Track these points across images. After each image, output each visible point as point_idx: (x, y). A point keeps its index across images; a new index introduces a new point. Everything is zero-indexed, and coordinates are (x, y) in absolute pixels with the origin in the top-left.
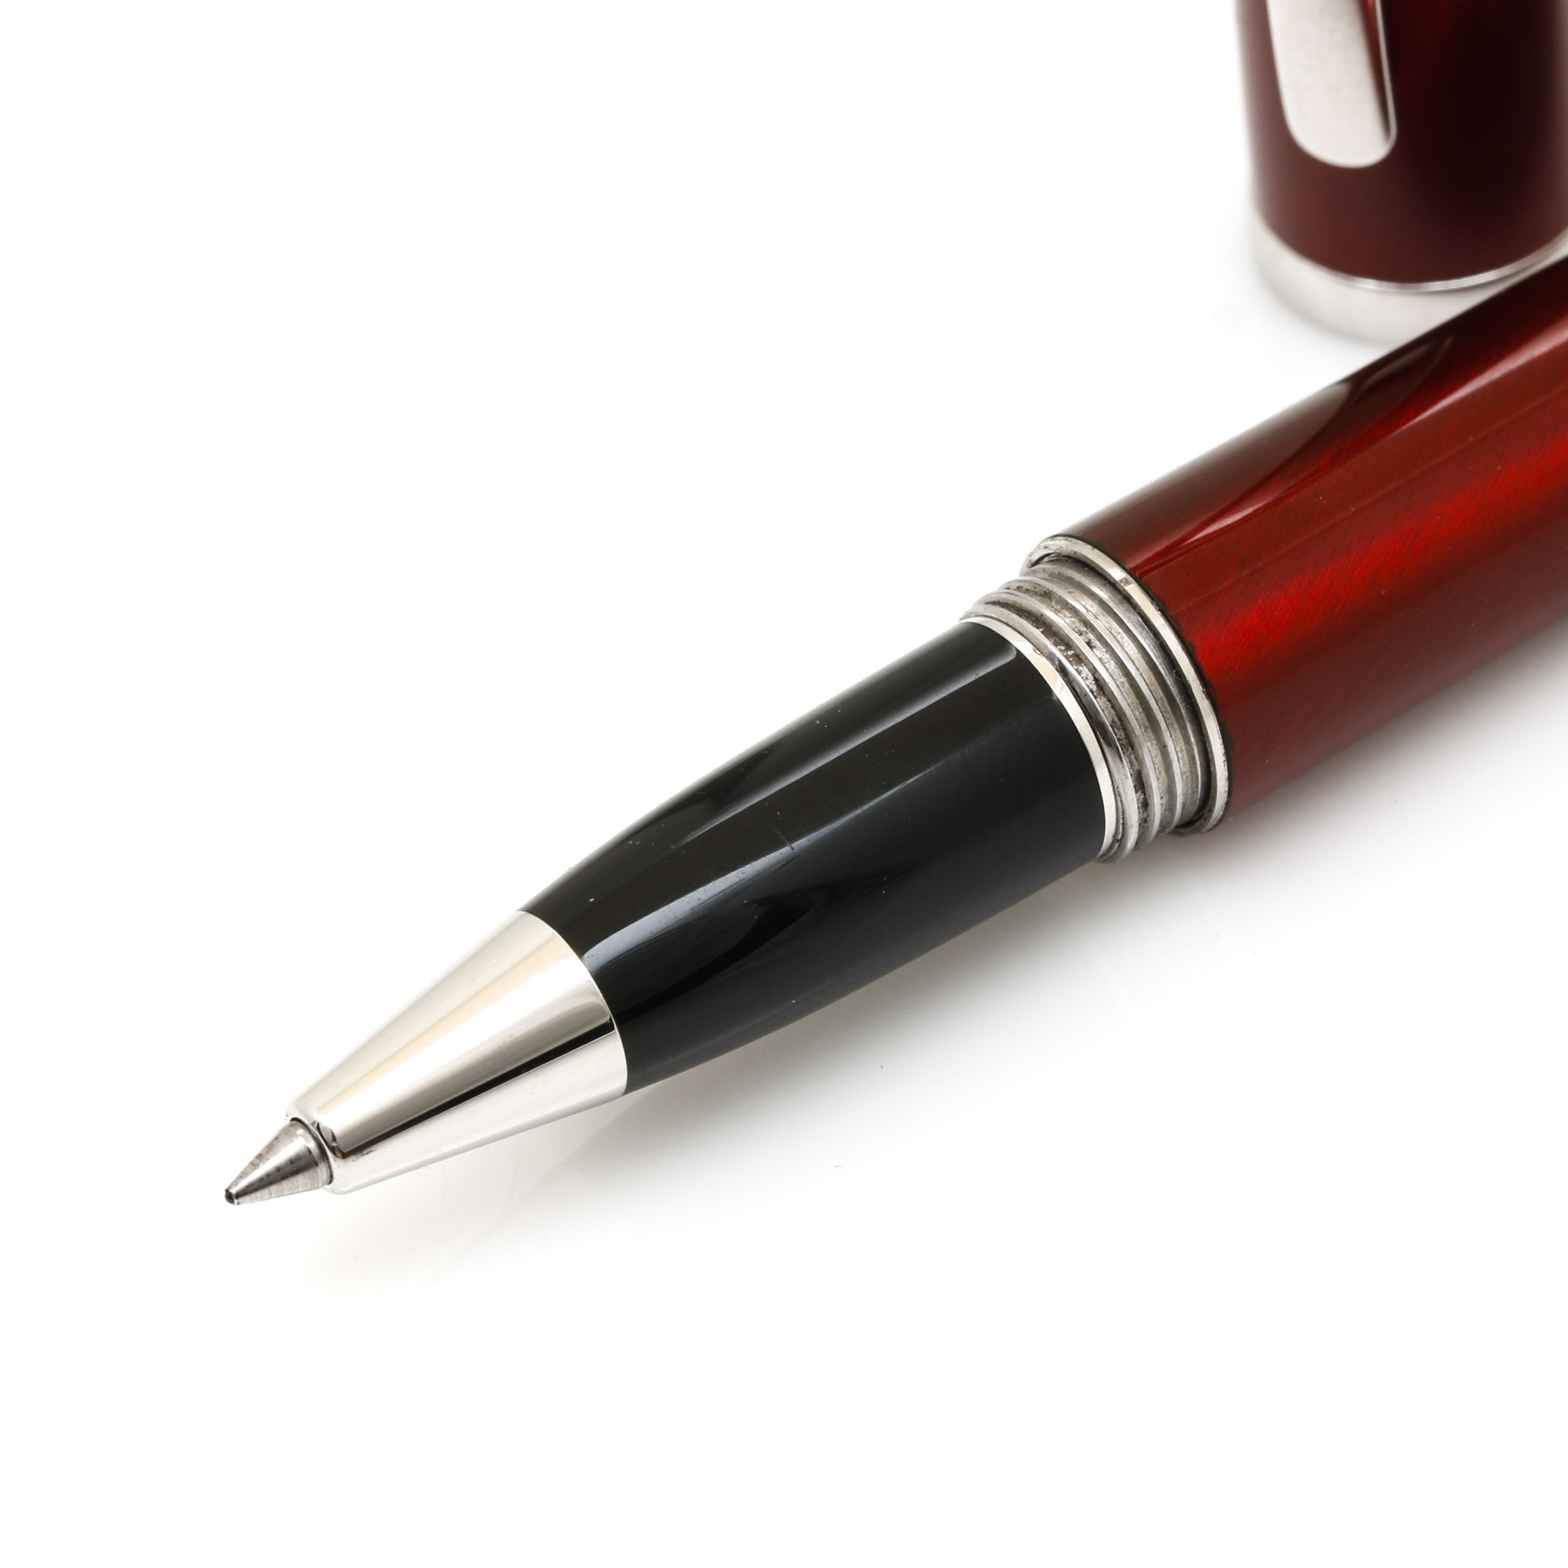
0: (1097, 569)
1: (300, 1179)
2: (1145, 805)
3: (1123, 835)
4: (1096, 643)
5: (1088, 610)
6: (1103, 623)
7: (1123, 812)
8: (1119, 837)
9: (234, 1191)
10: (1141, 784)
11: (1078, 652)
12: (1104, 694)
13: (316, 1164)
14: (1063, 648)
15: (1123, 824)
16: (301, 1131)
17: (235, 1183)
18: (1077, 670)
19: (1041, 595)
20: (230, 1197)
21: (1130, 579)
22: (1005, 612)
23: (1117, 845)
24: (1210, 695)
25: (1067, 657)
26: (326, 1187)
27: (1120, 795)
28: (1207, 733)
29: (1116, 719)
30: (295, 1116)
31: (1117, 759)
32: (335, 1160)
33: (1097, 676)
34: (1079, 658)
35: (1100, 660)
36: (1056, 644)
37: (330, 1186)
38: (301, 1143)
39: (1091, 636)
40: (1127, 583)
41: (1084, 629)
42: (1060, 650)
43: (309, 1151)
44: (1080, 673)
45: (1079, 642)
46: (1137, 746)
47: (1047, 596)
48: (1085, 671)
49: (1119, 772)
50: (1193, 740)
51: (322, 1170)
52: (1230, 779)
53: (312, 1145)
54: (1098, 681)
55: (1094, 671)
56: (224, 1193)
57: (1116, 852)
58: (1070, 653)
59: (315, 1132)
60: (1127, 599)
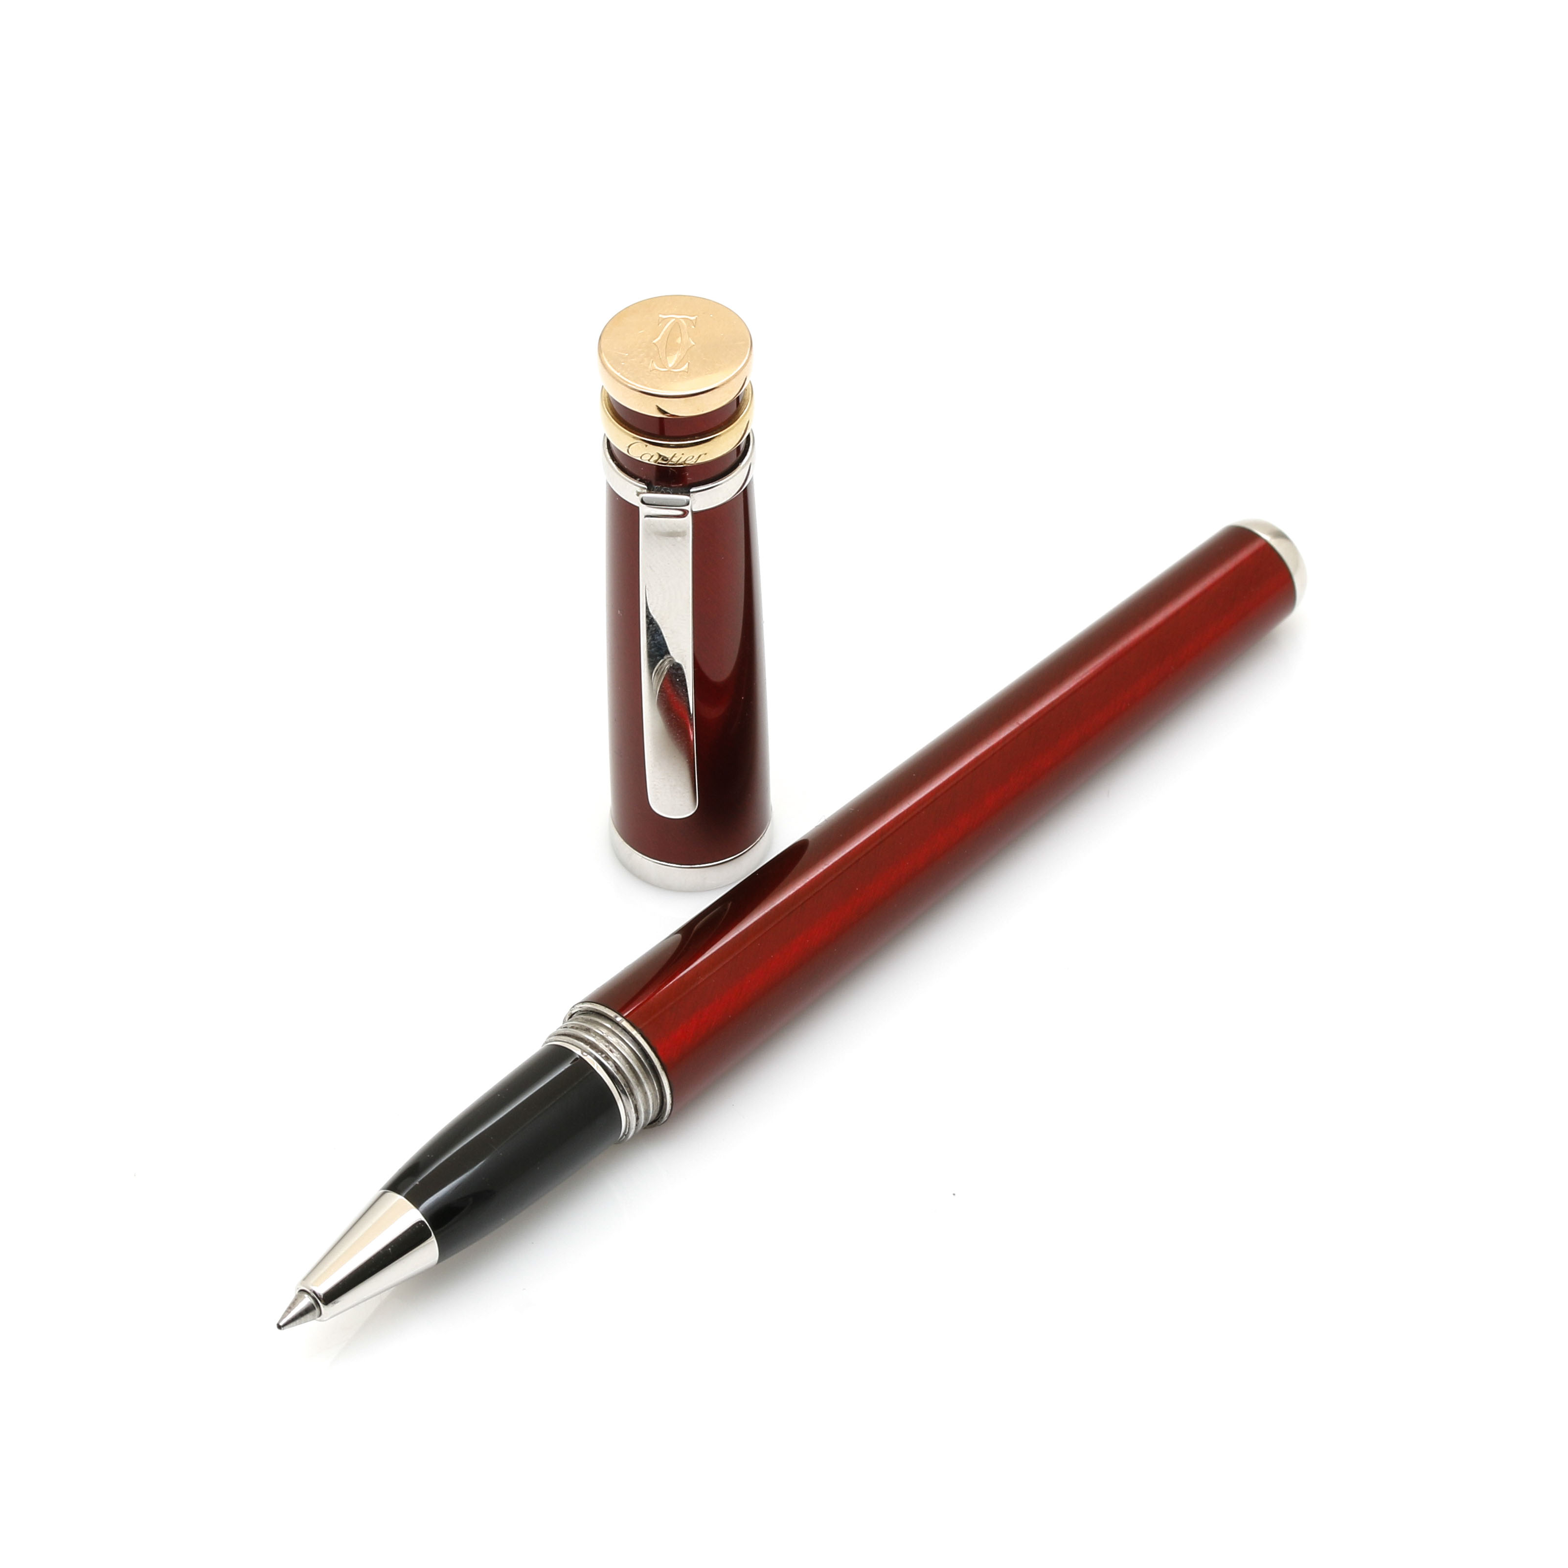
0: (606, 1015)
1: (308, 1316)
2: (637, 1119)
3: (628, 1133)
4: (614, 1050)
5: (603, 1033)
6: (613, 1039)
7: (629, 1123)
8: (626, 1133)
9: (281, 1324)
10: (637, 1110)
11: (607, 1055)
12: (620, 1073)
13: (314, 1308)
14: (600, 1054)
15: (629, 1128)
16: (306, 1296)
17: (280, 1321)
18: (608, 1063)
19: (584, 1030)
20: (279, 1327)
21: (617, 1015)
22: (572, 1039)
23: (624, 1137)
24: (664, 1068)
25: (602, 1057)
26: (319, 1319)
27: (628, 1116)
28: (663, 1086)
29: (626, 1083)
30: (300, 1289)
31: (627, 1099)
32: (324, 1307)
33: (616, 1065)
34: (608, 1058)
35: (617, 1057)
36: (597, 1052)
37: (320, 1318)
38: (307, 1301)
39: (611, 1047)
40: (616, 1017)
41: (607, 1044)
42: (600, 1055)
43: (312, 1304)
44: (609, 1064)
45: (606, 1050)
46: (635, 1094)
47: (588, 1030)
48: (610, 1062)
49: (628, 1106)
50: (657, 1089)
51: (317, 1310)
52: (672, 1104)
53: (312, 1302)
54: (617, 1067)
55: (614, 1062)
56: (276, 1326)
57: (623, 1140)
58: (604, 1056)
59: (315, 1296)
60: (618, 1024)
